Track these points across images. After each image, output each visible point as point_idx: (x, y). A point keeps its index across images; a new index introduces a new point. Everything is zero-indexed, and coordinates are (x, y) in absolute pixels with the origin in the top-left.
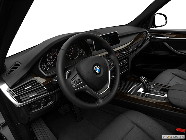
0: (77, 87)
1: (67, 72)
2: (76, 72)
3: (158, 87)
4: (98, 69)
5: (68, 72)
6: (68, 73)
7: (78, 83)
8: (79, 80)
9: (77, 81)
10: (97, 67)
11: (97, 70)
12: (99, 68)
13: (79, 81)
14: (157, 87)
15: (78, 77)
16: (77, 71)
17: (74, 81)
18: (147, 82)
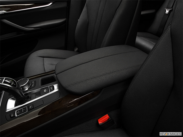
3: (35, 82)
14: (33, 82)
18: (15, 83)
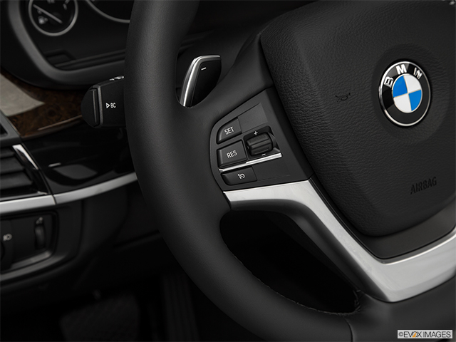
0: (241, 176)
1: (195, 62)
2: (254, 78)
4: (413, 84)
5: (202, 64)
6: (200, 73)
7: (252, 154)
8: (266, 131)
9: (251, 136)
10: (410, 71)
11: (402, 89)
12: (421, 80)
13: (264, 140)
15: (260, 115)
16: (267, 68)
17: (228, 131)
